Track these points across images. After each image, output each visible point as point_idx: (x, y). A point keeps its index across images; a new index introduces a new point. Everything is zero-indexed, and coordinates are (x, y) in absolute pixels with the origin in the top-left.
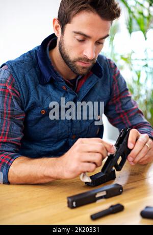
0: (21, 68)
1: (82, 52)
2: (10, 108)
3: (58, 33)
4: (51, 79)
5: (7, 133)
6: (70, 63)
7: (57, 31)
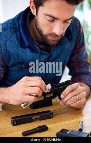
6: (43, 36)
7: (34, 10)
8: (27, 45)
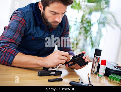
0: (29, 15)
1: (55, 19)
2: (20, 29)
3: (41, 9)
4: (40, 24)
5: (15, 39)
7: (41, 8)
8: (39, 24)
